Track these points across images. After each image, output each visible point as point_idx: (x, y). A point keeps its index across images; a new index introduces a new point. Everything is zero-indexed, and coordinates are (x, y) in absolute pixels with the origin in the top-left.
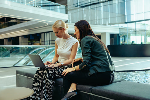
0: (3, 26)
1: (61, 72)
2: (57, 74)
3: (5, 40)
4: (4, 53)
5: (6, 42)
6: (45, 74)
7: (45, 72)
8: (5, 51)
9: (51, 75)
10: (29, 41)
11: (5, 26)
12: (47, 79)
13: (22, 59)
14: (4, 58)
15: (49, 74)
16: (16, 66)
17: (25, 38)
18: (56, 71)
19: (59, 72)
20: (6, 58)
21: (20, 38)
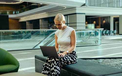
0: (25, 9)
1: (66, 60)
2: (63, 62)
3: (27, 22)
4: (26, 35)
5: (28, 24)
6: (53, 62)
7: (53, 60)
8: (27, 33)
9: (58, 62)
10: (49, 24)
11: (27, 9)
12: (55, 66)
13: (42, 41)
14: (26, 39)
15: (57, 61)
16: (35, 48)
17: (44, 20)
18: (62, 59)
19: (64, 60)
20: (28, 39)
21: (40, 20)
